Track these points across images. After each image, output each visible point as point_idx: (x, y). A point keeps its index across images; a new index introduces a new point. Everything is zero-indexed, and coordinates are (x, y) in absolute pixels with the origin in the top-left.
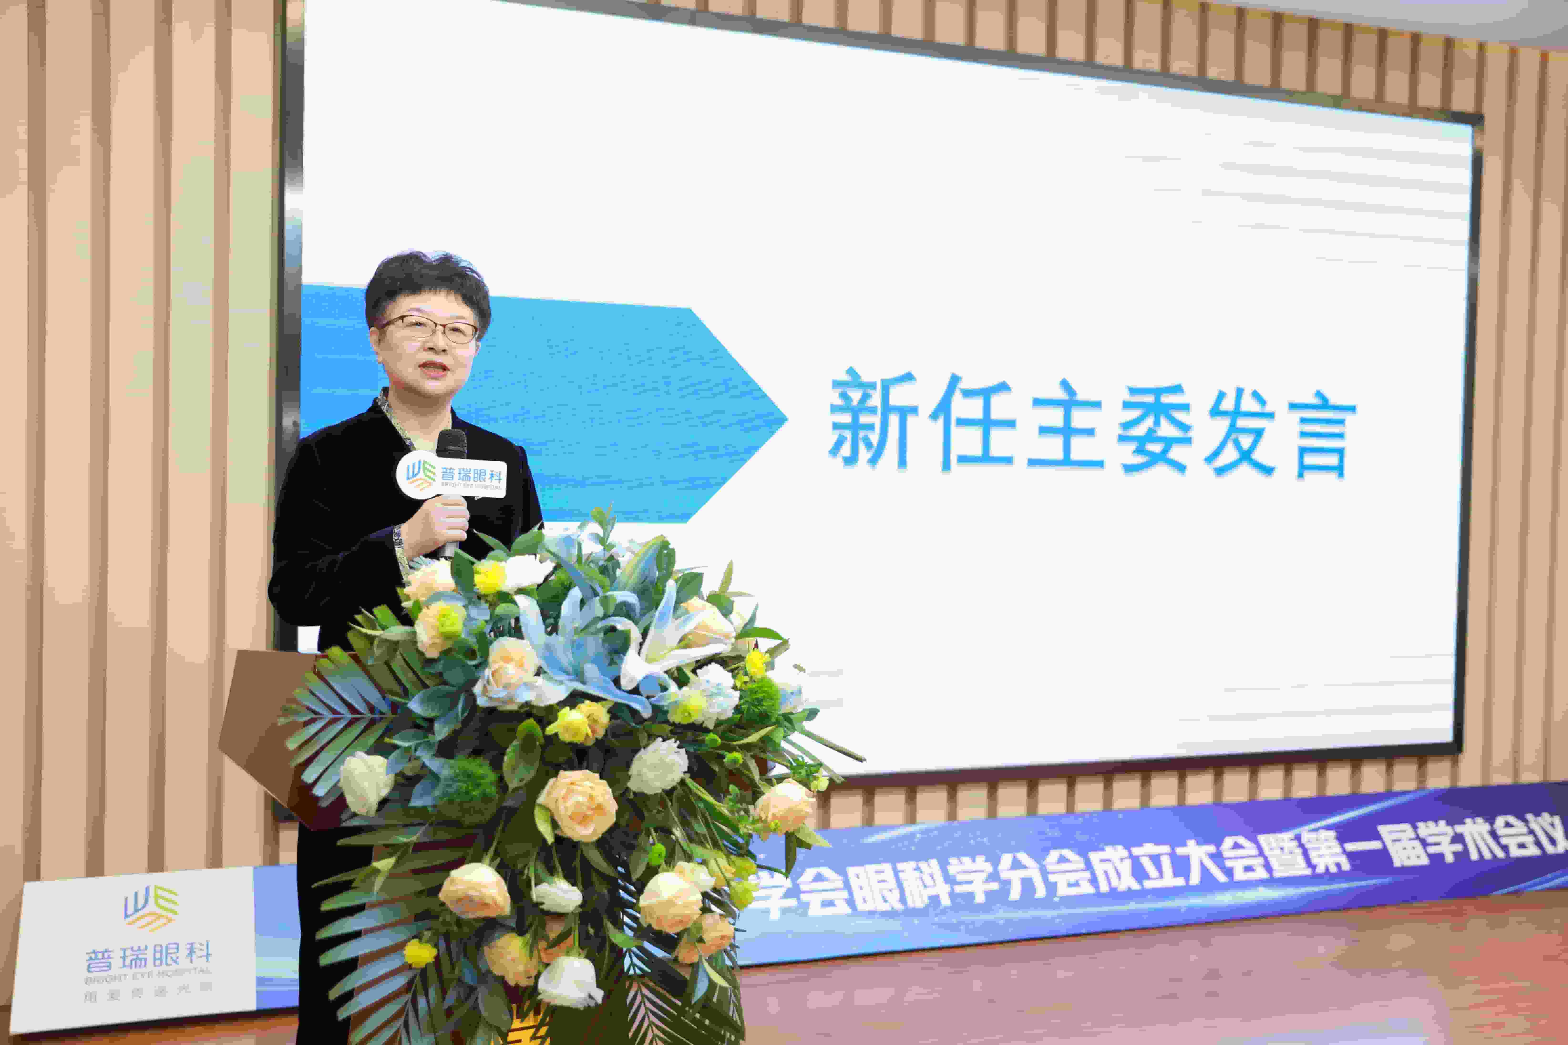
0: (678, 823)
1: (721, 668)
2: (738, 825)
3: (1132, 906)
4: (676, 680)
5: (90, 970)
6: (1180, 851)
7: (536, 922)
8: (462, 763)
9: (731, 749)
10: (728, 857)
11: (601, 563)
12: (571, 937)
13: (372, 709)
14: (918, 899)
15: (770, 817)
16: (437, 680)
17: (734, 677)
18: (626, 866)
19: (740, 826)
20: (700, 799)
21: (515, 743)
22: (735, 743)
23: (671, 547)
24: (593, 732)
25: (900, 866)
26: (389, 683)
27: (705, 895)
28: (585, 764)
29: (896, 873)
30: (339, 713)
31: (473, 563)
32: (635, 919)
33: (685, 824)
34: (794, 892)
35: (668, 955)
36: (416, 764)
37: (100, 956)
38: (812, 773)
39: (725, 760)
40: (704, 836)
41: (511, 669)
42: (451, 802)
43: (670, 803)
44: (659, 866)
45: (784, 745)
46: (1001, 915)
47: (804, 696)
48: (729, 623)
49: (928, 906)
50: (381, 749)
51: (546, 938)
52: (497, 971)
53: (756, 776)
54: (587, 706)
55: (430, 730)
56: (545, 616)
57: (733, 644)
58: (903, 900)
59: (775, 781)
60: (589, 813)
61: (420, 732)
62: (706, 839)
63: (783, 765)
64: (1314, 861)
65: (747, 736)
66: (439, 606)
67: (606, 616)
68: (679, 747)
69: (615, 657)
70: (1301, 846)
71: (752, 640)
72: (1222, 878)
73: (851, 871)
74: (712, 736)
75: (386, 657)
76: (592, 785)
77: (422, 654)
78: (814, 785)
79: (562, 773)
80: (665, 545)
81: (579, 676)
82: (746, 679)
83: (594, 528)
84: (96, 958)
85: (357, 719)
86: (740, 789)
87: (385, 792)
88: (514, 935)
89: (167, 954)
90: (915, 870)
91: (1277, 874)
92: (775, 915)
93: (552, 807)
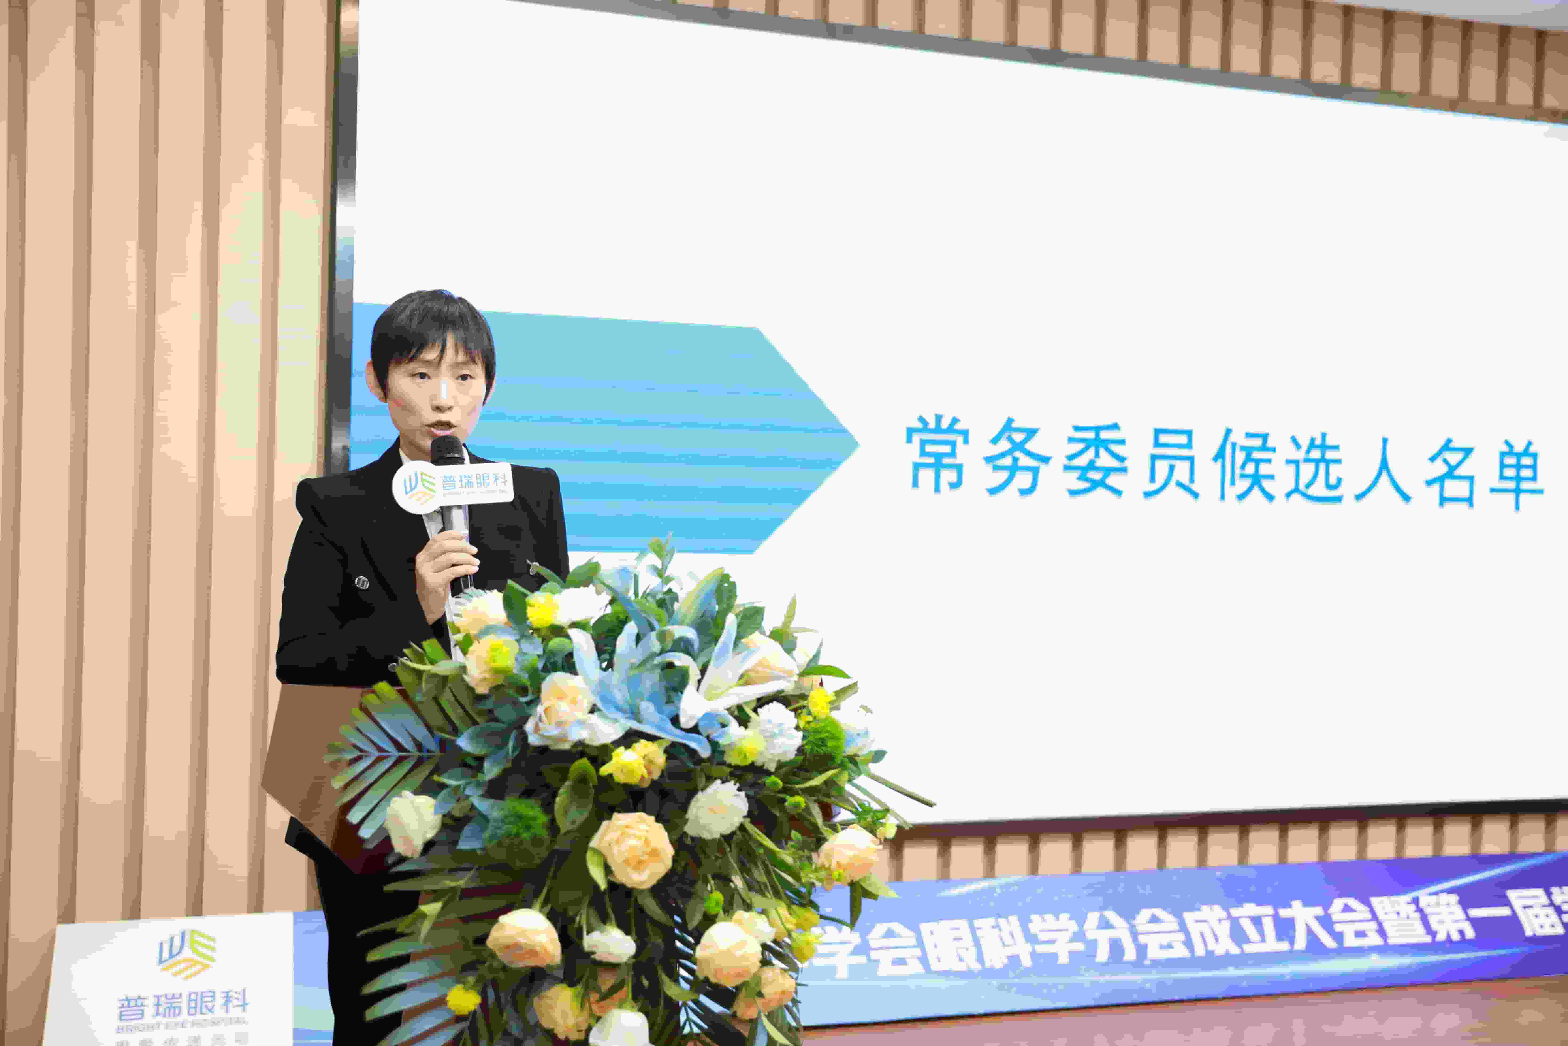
0: (737, 869)
1: (783, 707)
2: (799, 873)
3: (1232, 972)
4: (736, 717)
5: (123, 1018)
6: (1284, 913)
7: (587, 974)
8: (513, 804)
9: (793, 793)
10: (789, 907)
11: (659, 596)
12: (625, 989)
13: (419, 746)
14: (996, 959)
15: (834, 864)
16: (486, 717)
17: (797, 716)
18: (682, 915)
19: (802, 874)
20: (761, 845)
21: (568, 783)
22: (797, 786)
23: (731, 580)
24: (650, 773)
25: (977, 923)
26: (437, 720)
27: (765, 947)
28: (640, 806)
29: (973, 930)
30: (387, 751)
31: (526, 596)
32: (691, 971)
33: (744, 869)
34: (862, 949)
35: (726, 1010)
36: (465, 804)
37: (132, 1003)
38: (878, 819)
39: (786, 804)
40: (765, 884)
41: (564, 706)
42: (500, 844)
43: (728, 849)
44: (716, 916)
45: (848, 788)
46: (1087, 978)
47: (871, 736)
48: (793, 660)
49: (1006, 966)
50: (428, 788)
51: (598, 990)
52: (546, 1024)
53: (819, 821)
54: (642, 746)
55: (479, 769)
56: (600, 651)
57: (796, 682)
58: (980, 959)
59: (839, 827)
60: (645, 857)
61: (469, 772)
62: (766, 887)
63: (848, 810)
64: (1434, 926)
65: (810, 779)
66: (489, 640)
67: (663, 651)
68: (739, 790)
69: (672, 694)
70: (1420, 910)
71: (816, 679)
72: (1329, 942)
73: (925, 928)
74: (773, 778)
75: (434, 693)
76: (647, 828)
77: (471, 690)
78: (880, 831)
79: (616, 815)
80: (725, 577)
81: (635, 714)
82: (810, 718)
83: (652, 559)
84: (129, 1006)
85: (405, 758)
86: (802, 835)
87: (430, 835)
88: (564, 985)
89: (202, 1002)
90: (993, 927)
91: (1392, 941)
92: (842, 973)
93: (605, 852)
